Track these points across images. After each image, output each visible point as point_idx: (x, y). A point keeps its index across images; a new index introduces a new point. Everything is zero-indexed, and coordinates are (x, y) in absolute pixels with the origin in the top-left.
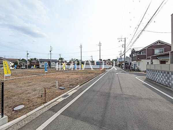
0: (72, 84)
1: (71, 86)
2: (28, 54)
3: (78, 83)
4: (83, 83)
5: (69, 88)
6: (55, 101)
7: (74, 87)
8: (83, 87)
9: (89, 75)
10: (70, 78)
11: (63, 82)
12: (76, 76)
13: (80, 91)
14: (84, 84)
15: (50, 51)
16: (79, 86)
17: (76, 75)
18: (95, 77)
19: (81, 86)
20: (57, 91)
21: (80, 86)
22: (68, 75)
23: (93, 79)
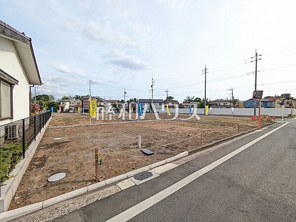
0: (173, 145)
1: (168, 151)
2: (125, 93)
3: (187, 146)
4: (199, 147)
5: (161, 154)
6: (115, 184)
7: (173, 155)
8: (197, 159)
9: (221, 130)
10: (174, 131)
11: (156, 139)
12: (189, 128)
13: (185, 169)
14: (203, 152)
15: (152, 86)
16: (186, 153)
17: (191, 126)
18: (238, 136)
19: (193, 156)
20: (135, 157)
21: (190, 153)
22: (172, 126)
23: (231, 141)
